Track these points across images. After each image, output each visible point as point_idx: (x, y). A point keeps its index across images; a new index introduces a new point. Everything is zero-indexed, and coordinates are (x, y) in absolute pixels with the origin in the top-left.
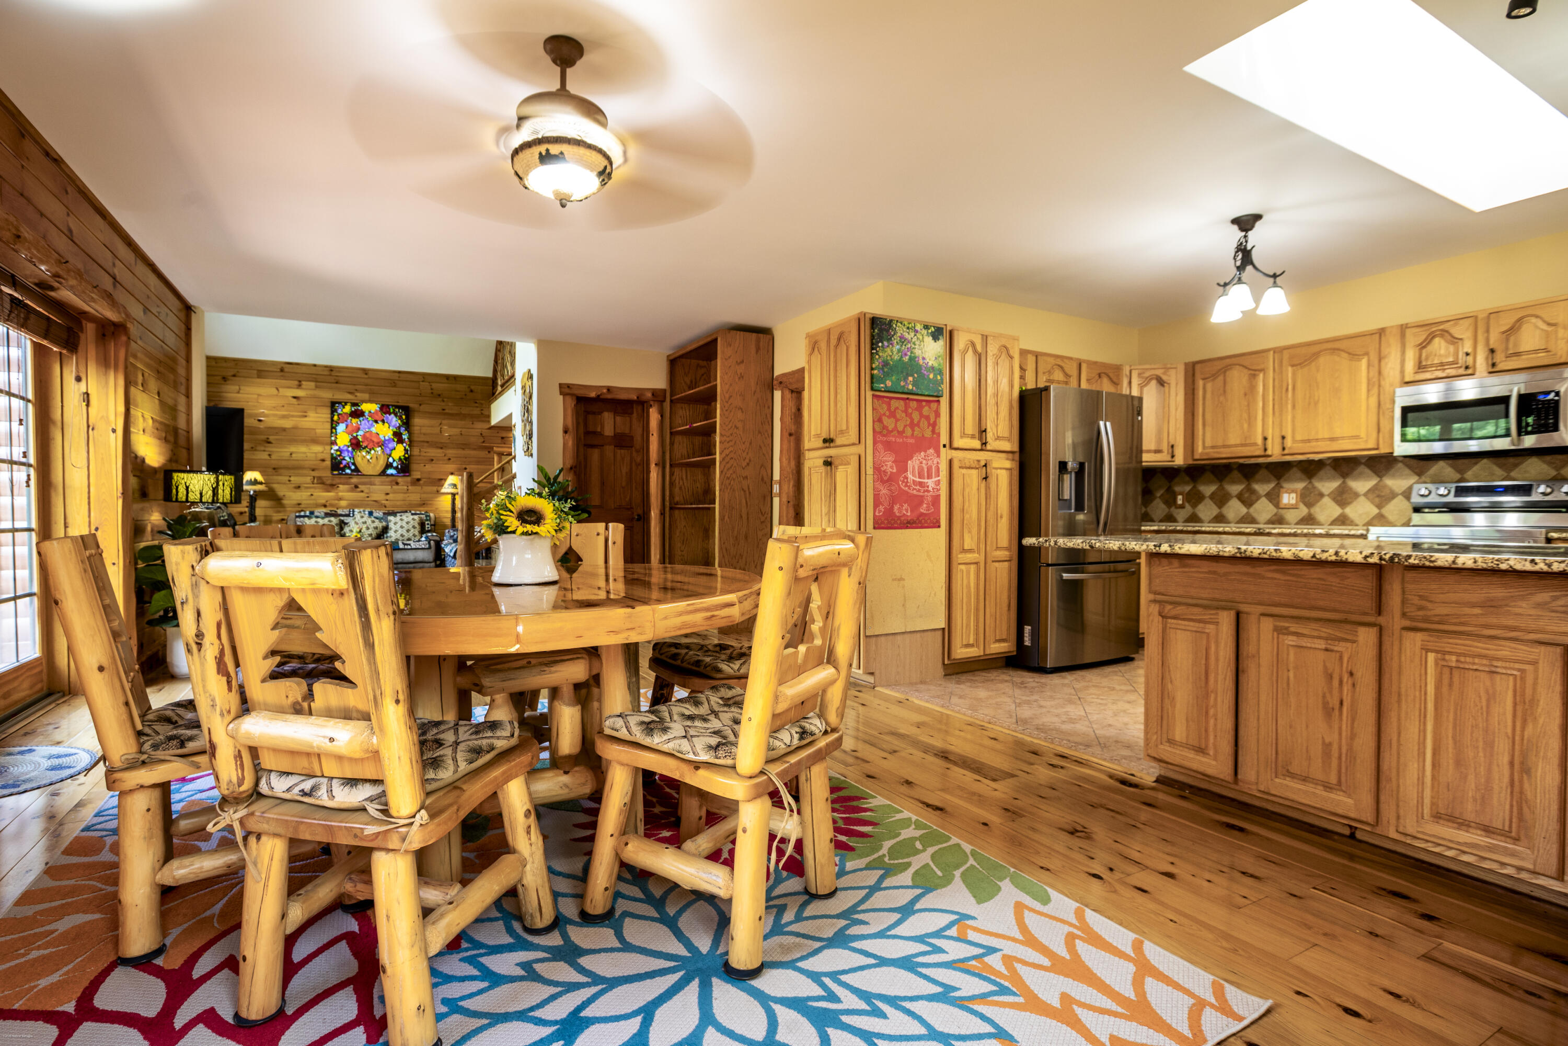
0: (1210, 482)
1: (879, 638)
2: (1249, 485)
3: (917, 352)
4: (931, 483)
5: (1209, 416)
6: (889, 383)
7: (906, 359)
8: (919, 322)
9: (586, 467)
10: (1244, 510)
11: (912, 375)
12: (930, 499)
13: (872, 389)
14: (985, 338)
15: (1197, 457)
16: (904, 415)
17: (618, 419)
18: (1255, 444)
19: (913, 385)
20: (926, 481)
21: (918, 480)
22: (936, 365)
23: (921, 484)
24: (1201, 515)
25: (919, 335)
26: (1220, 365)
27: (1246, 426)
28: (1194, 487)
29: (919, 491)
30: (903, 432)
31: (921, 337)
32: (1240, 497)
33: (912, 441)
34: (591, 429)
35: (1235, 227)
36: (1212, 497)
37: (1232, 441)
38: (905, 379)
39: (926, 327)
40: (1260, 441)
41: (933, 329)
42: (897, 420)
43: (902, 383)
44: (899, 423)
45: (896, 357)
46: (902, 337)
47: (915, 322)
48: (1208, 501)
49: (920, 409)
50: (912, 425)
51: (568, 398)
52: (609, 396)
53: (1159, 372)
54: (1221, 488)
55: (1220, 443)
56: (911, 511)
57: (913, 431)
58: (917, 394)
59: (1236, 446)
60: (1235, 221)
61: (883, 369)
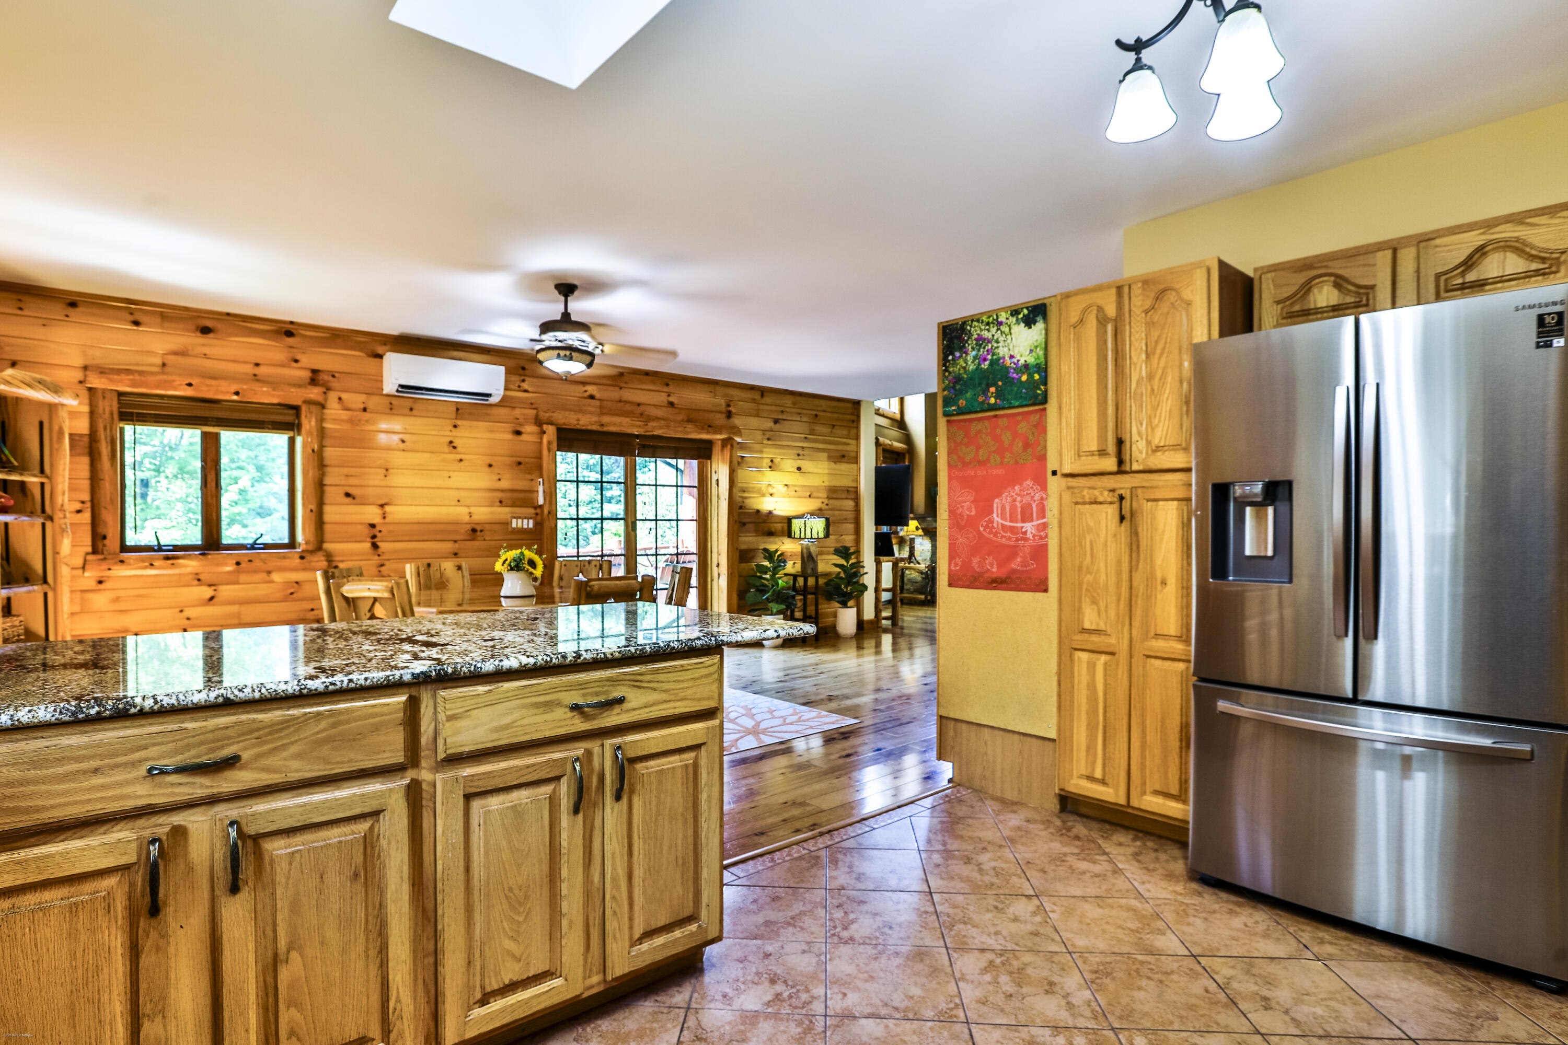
1: (959, 724)
3: (1002, 351)
4: (1029, 528)
6: (962, 402)
7: (985, 365)
8: (1003, 309)
11: (995, 385)
12: (1027, 550)
16: (988, 439)
19: (996, 398)
20: (1020, 525)
21: (1008, 524)
22: (1031, 360)
23: (1012, 529)
25: (1003, 328)
29: (1009, 539)
30: (988, 461)
31: (1006, 329)
33: (1001, 472)
38: (985, 392)
39: (1015, 313)
41: (1026, 311)
42: (978, 448)
43: (981, 399)
44: (981, 452)
45: (972, 367)
46: (978, 339)
47: (997, 312)
50: (1001, 451)
56: (999, 566)
57: (1002, 457)
58: (1004, 408)
61: (954, 387)
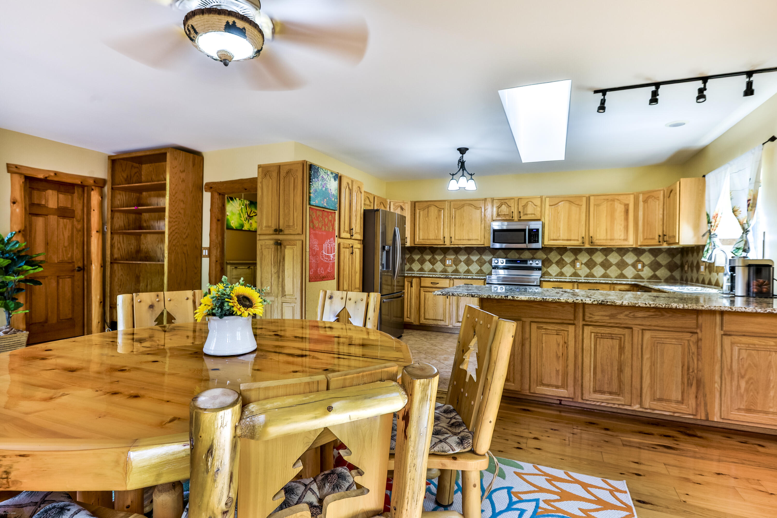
0: (417, 254)
2: (433, 256)
3: (328, 186)
4: (331, 255)
5: (421, 226)
6: (317, 201)
7: (324, 189)
8: (330, 170)
9: (30, 231)
10: (431, 266)
11: (326, 198)
12: (331, 264)
13: (310, 204)
14: (352, 181)
15: (416, 243)
16: (322, 219)
17: (61, 196)
18: (440, 239)
19: (326, 204)
21: (327, 254)
22: (334, 194)
23: (328, 256)
24: (414, 268)
26: (426, 204)
27: (436, 231)
28: (411, 256)
29: (327, 260)
30: (322, 228)
31: (330, 178)
32: (430, 261)
33: (325, 233)
34: (36, 202)
35: (459, 152)
36: (418, 260)
37: (431, 238)
38: (323, 200)
39: (332, 173)
40: (442, 239)
41: (334, 175)
42: (319, 222)
43: (322, 202)
44: (320, 224)
45: (320, 188)
46: (322, 177)
47: (328, 169)
48: (416, 262)
49: (328, 217)
50: (325, 225)
51: (17, 177)
52: (56, 179)
53: (401, 204)
54: (422, 257)
55: (426, 238)
56: (324, 271)
57: (325, 228)
58: (328, 209)
59: (433, 239)
60: (459, 149)
61: (315, 193)
